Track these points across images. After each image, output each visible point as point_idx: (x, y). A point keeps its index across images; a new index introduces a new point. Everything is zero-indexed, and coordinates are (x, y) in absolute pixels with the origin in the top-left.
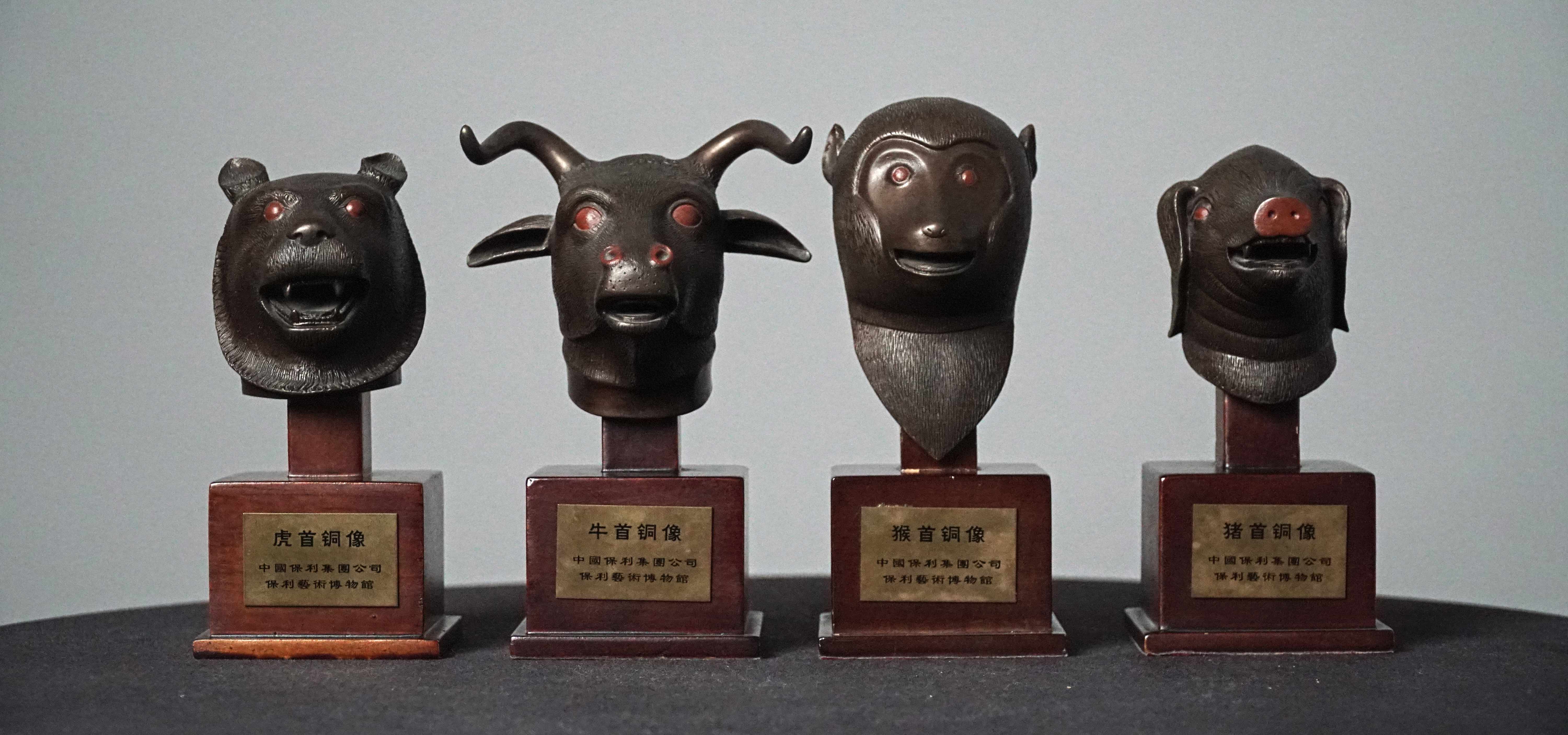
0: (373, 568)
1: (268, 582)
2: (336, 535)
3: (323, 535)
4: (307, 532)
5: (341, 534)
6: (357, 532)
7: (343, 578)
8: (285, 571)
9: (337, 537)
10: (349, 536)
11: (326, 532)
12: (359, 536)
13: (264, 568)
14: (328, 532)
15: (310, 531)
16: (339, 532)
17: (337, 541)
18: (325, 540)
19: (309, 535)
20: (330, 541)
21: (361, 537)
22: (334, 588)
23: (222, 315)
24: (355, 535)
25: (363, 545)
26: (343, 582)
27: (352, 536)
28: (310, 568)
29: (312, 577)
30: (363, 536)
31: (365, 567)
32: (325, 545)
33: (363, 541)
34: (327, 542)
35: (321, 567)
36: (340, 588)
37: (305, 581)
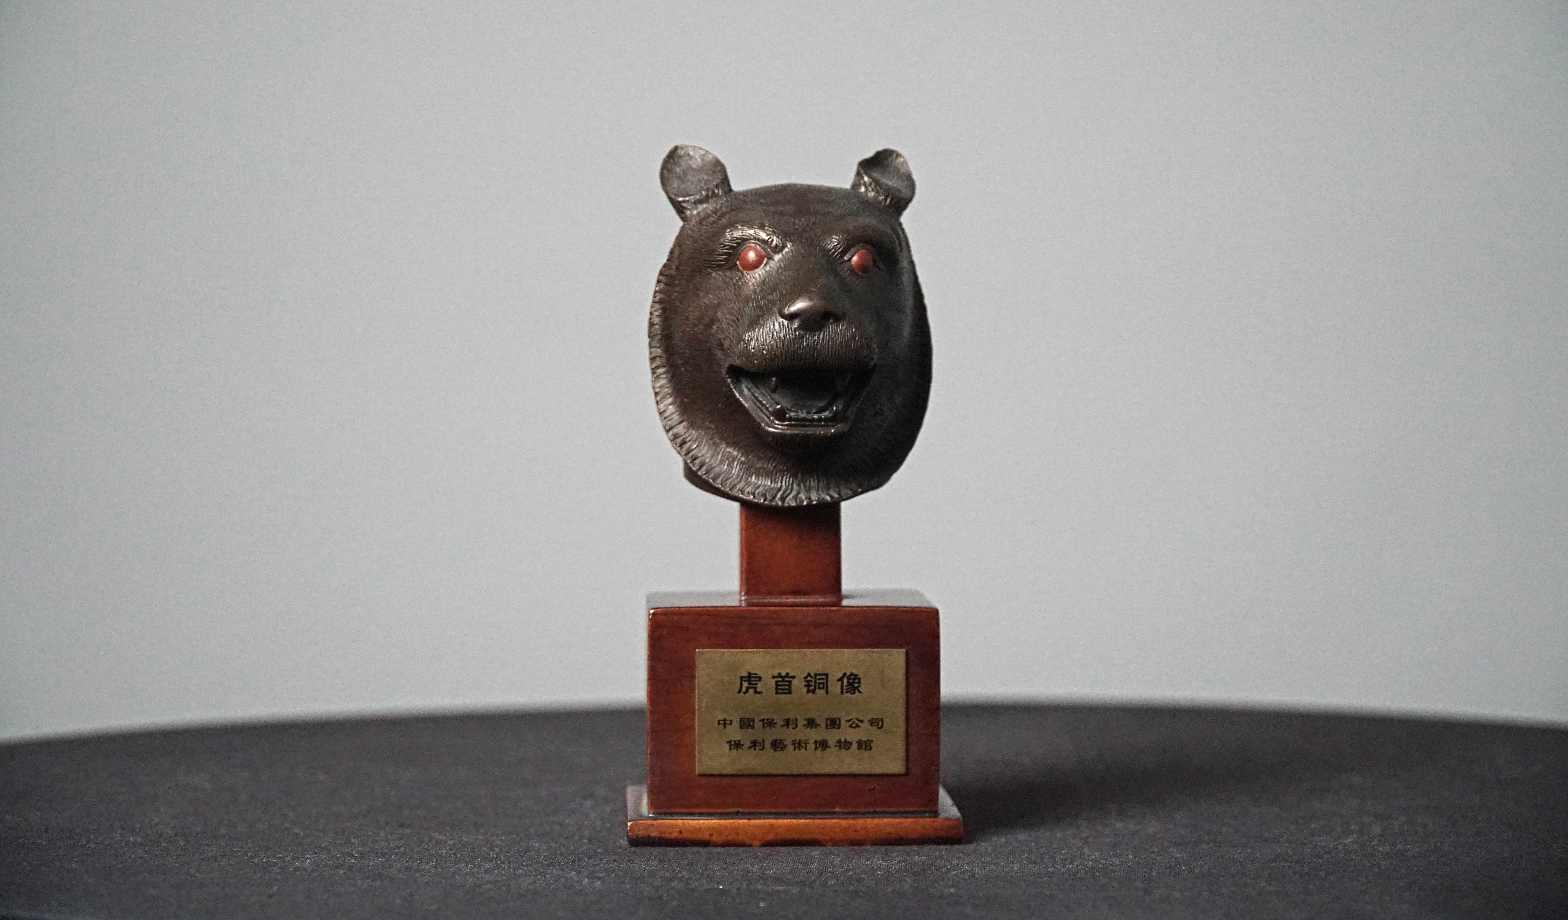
0: (872, 722)
1: (729, 742)
2: (823, 679)
3: (805, 678)
4: (783, 674)
5: (830, 678)
6: (852, 674)
7: (832, 737)
8: (753, 727)
9: (824, 681)
10: (841, 680)
11: (809, 675)
12: (854, 679)
13: (725, 723)
14: (812, 674)
15: (787, 674)
16: (827, 675)
17: (825, 687)
18: (808, 686)
19: (787, 679)
20: (815, 687)
21: (857, 681)
22: (819, 749)
23: (661, 370)
24: (849, 678)
25: (860, 692)
26: (832, 742)
27: (845, 680)
28: (787, 722)
29: (788, 735)
30: (859, 679)
31: (862, 721)
32: (808, 691)
33: (860, 686)
34: (811, 688)
35: (801, 722)
36: (828, 750)
37: (780, 740)
